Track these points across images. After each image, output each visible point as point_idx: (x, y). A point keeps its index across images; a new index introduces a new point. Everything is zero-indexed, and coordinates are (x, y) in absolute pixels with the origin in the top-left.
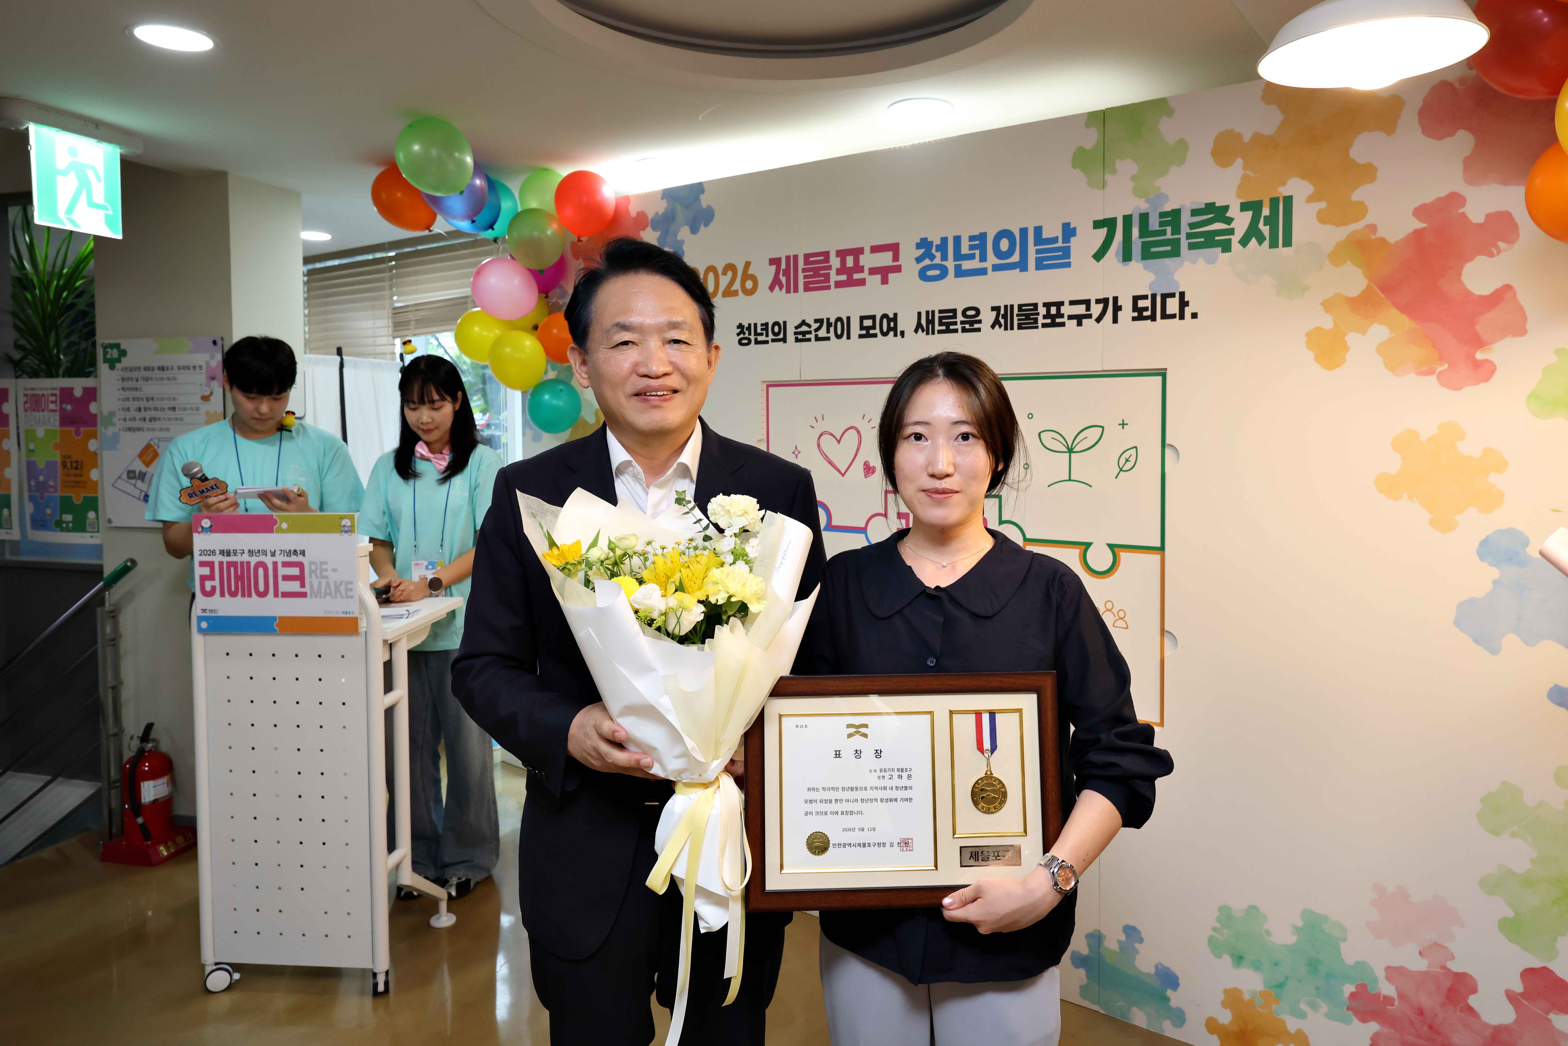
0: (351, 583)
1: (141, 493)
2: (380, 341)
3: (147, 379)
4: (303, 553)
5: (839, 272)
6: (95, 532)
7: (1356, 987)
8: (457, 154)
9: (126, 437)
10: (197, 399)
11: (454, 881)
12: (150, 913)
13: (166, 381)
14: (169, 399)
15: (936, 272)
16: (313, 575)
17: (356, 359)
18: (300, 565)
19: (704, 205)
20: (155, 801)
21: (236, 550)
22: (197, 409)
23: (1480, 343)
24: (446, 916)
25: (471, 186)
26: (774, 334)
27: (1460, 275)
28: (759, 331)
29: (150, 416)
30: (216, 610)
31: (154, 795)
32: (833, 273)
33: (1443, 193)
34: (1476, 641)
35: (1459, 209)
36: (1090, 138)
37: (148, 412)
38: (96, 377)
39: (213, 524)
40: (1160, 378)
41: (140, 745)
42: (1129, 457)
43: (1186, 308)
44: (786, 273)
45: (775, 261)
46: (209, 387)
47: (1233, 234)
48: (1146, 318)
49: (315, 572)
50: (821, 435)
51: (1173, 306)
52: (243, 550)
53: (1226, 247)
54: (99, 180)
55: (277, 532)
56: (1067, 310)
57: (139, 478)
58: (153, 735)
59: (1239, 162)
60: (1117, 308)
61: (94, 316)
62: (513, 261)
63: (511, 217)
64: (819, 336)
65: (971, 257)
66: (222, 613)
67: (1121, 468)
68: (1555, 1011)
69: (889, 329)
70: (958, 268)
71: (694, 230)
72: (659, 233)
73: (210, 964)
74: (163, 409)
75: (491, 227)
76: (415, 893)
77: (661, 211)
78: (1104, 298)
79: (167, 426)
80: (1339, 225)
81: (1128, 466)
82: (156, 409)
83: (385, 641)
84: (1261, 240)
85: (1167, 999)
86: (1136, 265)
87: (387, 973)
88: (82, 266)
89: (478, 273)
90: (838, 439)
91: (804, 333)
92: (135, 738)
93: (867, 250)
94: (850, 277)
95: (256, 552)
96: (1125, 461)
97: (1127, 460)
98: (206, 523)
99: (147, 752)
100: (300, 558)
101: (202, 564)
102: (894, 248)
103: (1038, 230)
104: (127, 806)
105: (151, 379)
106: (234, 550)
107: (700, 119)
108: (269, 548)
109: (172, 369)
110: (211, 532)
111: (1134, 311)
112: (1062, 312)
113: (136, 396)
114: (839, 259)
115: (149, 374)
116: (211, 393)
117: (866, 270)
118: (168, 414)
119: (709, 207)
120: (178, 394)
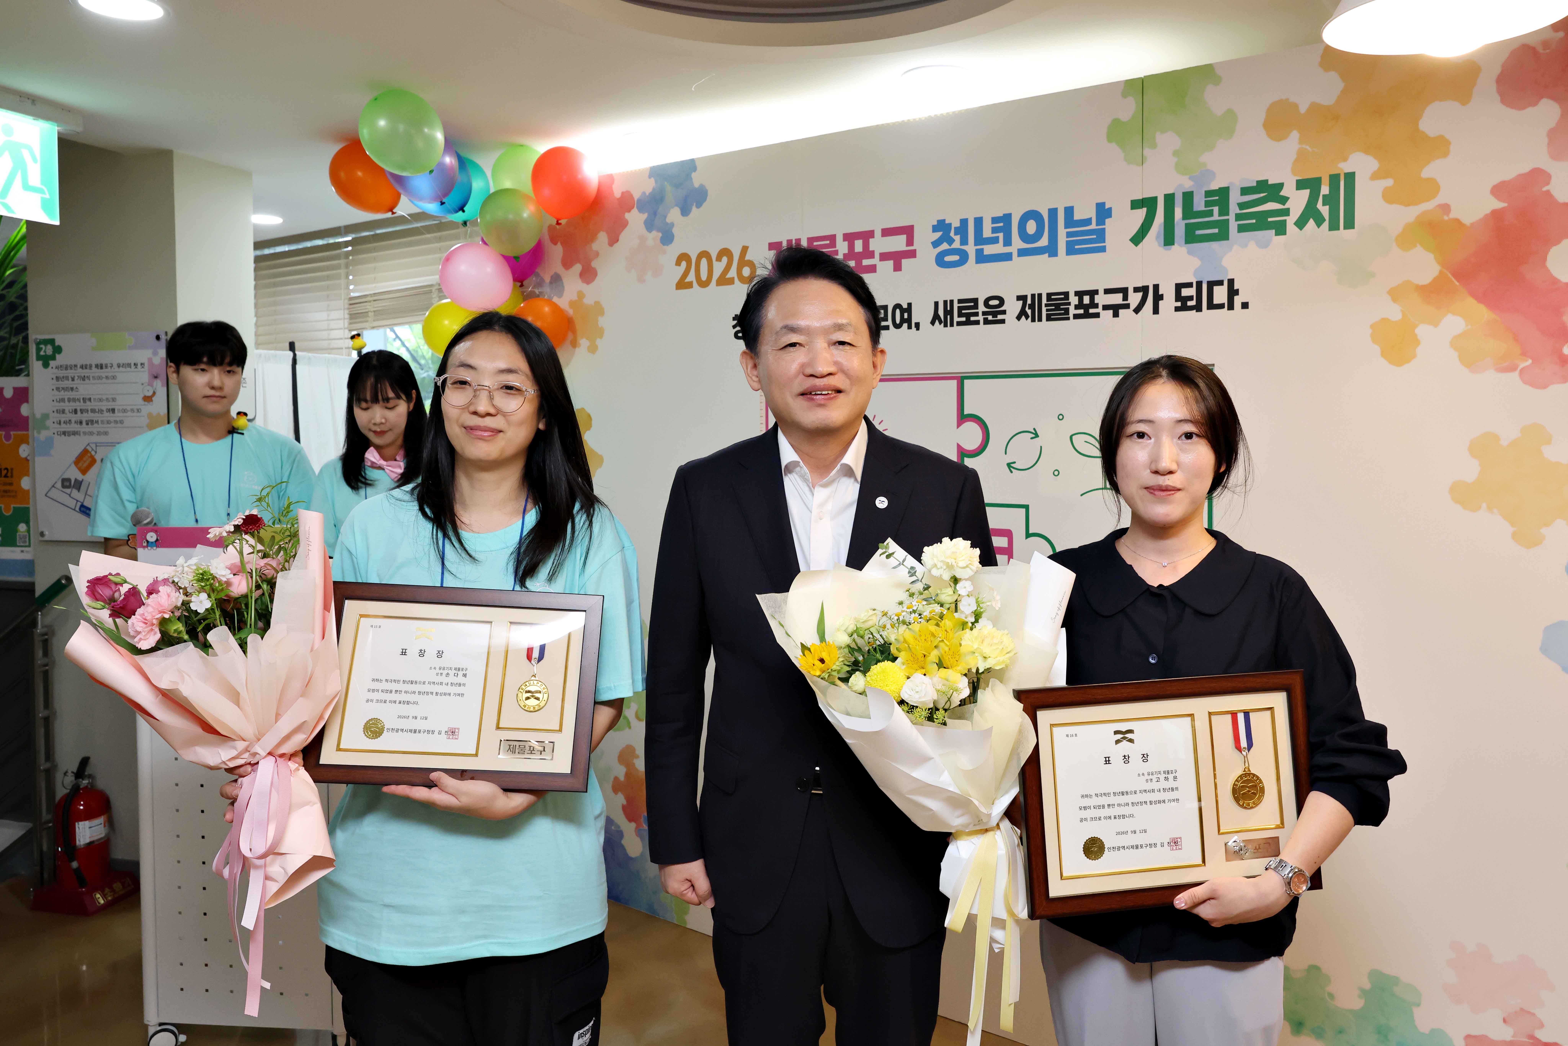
1: (76, 503)
2: (335, 334)
3: (84, 378)
6: (26, 546)
8: (426, 130)
9: (59, 441)
10: (139, 400)
12: (84, 968)
13: (104, 381)
14: (108, 399)
15: (956, 258)
17: (311, 355)
19: (696, 185)
20: (90, 844)
22: (138, 411)
25: (441, 165)
27: (1544, 259)
29: (87, 419)
31: (90, 837)
33: (1525, 168)
34: (1565, 669)
35: (1544, 187)
36: (1127, 109)
37: (85, 415)
38: (28, 375)
39: (159, 538)
41: (75, 782)
43: (1236, 297)
46: (152, 386)
47: (1288, 215)
48: (1191, 308)
51: (1220, 295)
53: (1281, 229)
54: (35, 160)
56: (1101, 299)
57: (74, 487)
58: (89, 771)
59: (1295, 135)
60: (1158, 297)
61: (26, 309)
62: (485, 246)
63: (483, 198)
65: (995, 241)
69: (903, 320)
70: (979, 253)
71: (685, 212)
72: (645, 216)
73: (154, 1024)
74: (101, 411)
75: (462, 209)
77: (648, 191)
78: (1143, 287)
79: (105, 430)
80: (1407, 205)
82: (93, 411)
84: (1319, 221)
86: (1179, 249)
88: (12, 254)
89: (447, 259)
92: (70, 774)
93: (878, 233)
98: (152, 537)
99: (82, 789)
102: (908, 231)
103: (1069, 211)
104: (60, 849)
105: (88, 378)
107: (693, 89)
109: (112, 366)
110: (157, 547)
111: (1176, 301)
112: (1096, 302)
113: (71, 397)
114: (846, 243)
115: (86, 372)
116: (154, 393)
117: (877, 256)
118: (107, 416)
119: (702, 187)
120: (118, 394)
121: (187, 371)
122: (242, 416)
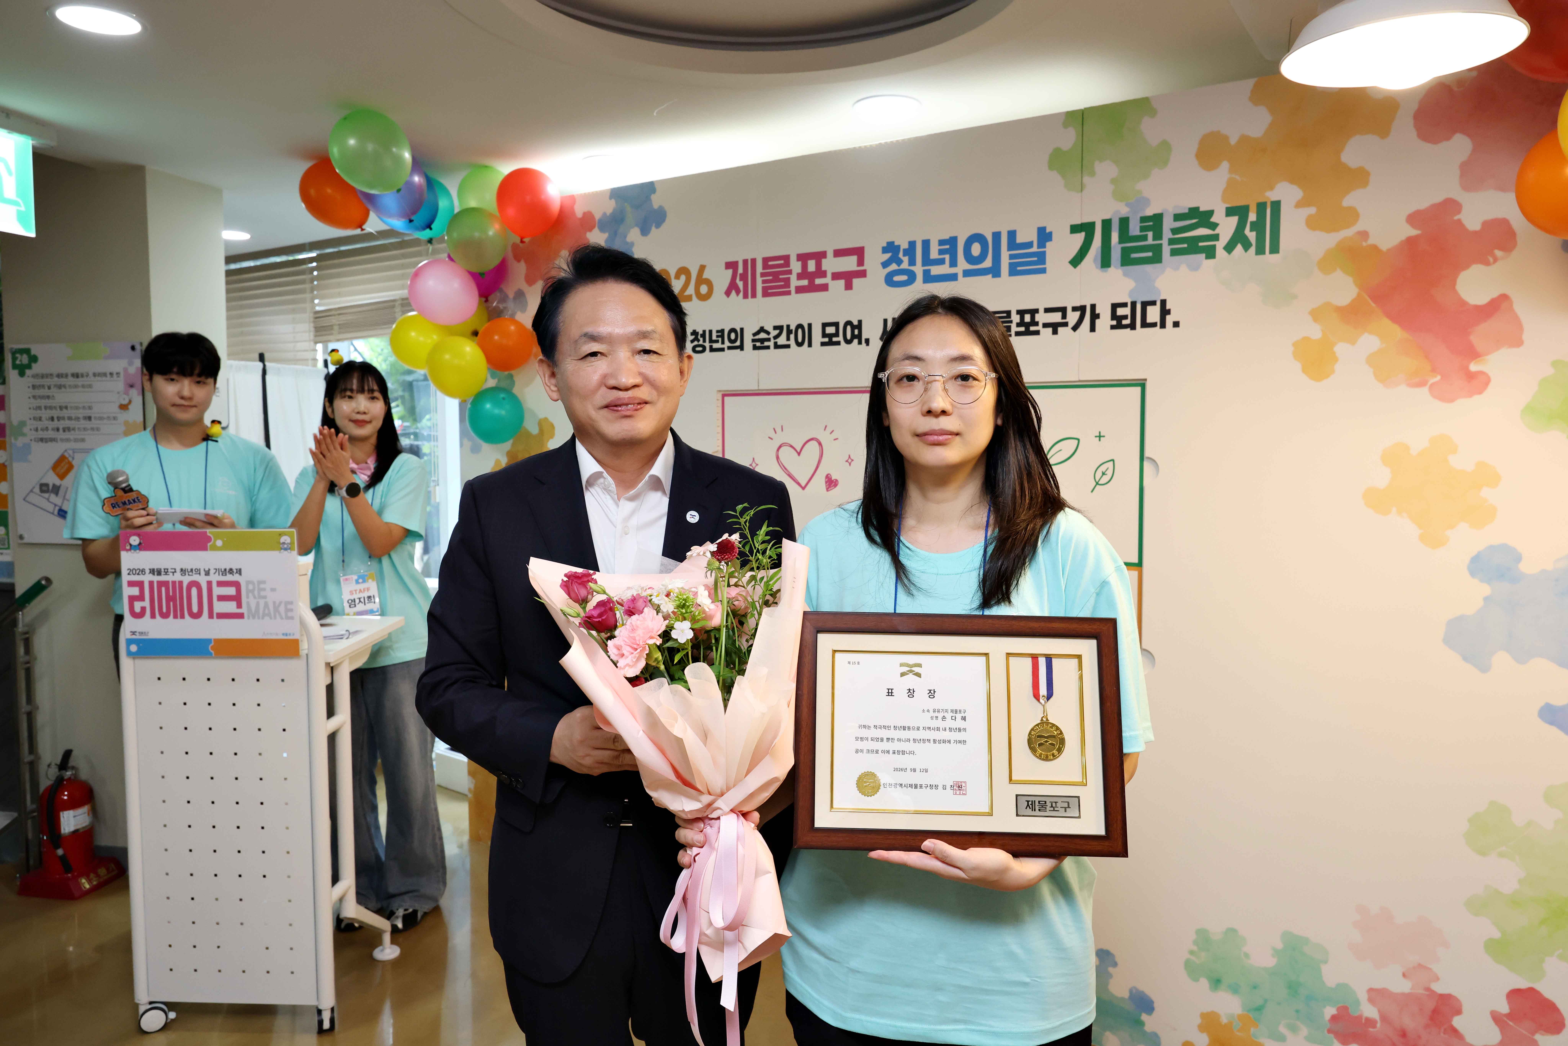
0: (291, 603)
1: (54, 507)
2: (301, 346)
3: (60, 387)
4: (239, 571)
5: (800, 277)
7: (1338, 1009)
8: (394, 150)
9: (37, 447)
10: (115, 408)
11: (401, 912)
12: (71, 949)
13: (80, 389)
14: (84, 408)
15: (904, 278)
16: (250, 595)
17: (279, 366)
18: (237, 585)
19: (656, 206)
20: (76, 832)
21: (167, 569)
22: (115, 418)
23: (1474, 355)
24: (390, 948)
25: (409, 184)
26: (730, 341)
27: (1455, 283)
28: (714, 338)
29: (64, 426)
30: (146, 633)
31: (75, 826)
32: (793, 278)
33: (1439, 198)
34: (1465, 659)
35: (1455, 216)
36: (1068, 139)
37: (62, 422)
38: (4, 383)
39: (142, 541)
40: (1139, 389)
41: (58, 773)
42: (1106, 470)
43: (1168, 317)
44: (744, 277)
45: (731, 265)
46: (128, 395)
47: (1218, 240)
48: (1126, 327)
49: (252, 591)
50: (780, 447)
51: (1153, 314)
52: (175, 569)
53: (1211, 253)
54: (10, 173)
55: (211, 550)
56: (1041, 318)
57: (52, 491)
58: (72, 763)
59: (1225, 165)
60: (1095, 316)
61: (3, 319)
62: (451, 262)
63: (449, 217)
64: (779, 344)
65: (941, 262)
66: (153, 635)
67: (1097, 481)
68: (1541, 1032)
69: (853, 337)
70: (926, 273)
71: (645, 232)
72: (607, 235)
73: (144, 1003)
74: (77, 419)
75: (429, 226)
76: (356, 925)
77: (609, 211)
78: (1081, 306)
79: (82, 437)
80: (1329, 232)
81: (1105, 479)
82: (70, 418)
83: (328, 664)
84: (1247, 246)
85: (1141, 1024)
86: (1115, 272)
87: (332, 1009)
89: (416, 275)
90: (799, 451)
91: (762, 341)
92: (53, 766)
93: (830, 254)
94: (811, 282)
95: (189, 570)
96: (1101, 474)
97: (1103, 474)
98: (135, 540)
99: (66, 780)
100: (235, 578)
101: (131, 584)
102: (859, 252)
103: (1012, 234)
104: (45, 838)
105: (65, 386)
106: (165, 569)
107: (655, 114)
108: (203, 566)
109: (87, 375)
110: (140, 550)
111: (1112, 319)
112: (1036, 320)
113: (48, 405)
114: (800, 263)
115: (62, 381)
116: (130, 402)
117: (829, 275)
118: (84, 423)
119: (661, 207)
120: (94, 402)
121: (159, 380)
122: (216, 424)
